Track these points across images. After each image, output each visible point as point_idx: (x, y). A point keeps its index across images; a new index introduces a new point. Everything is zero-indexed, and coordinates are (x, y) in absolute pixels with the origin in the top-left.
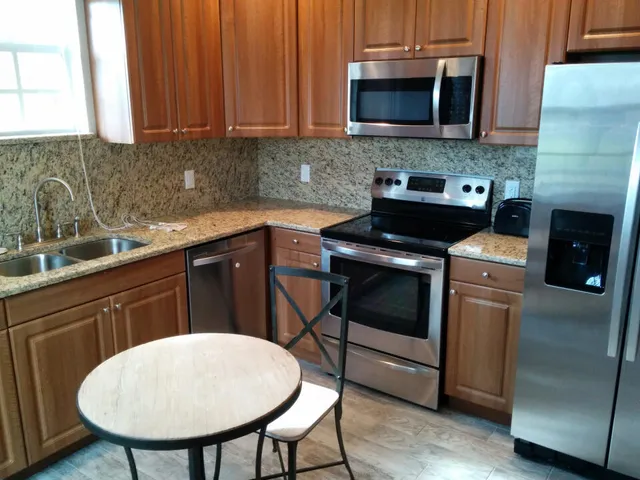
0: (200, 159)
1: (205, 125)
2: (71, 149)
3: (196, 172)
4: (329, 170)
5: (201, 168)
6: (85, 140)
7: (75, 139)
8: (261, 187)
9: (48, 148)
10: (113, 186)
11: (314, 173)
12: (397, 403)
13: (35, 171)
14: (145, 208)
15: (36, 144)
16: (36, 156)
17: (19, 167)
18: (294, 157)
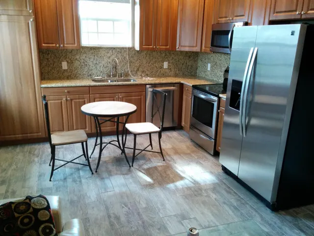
0: (171, 58)
1: (167, 46)
2: (125, 51)
3: (169, 63)
4: (215, 66)
5: (171, 61)
6: (129, 49)
7: (126, 48)
8: (198, 72)
9: (118, 50)
10: (137, 64)
11: (211, 67)
12: (203, 151)
13: (113, 56)
14: (147, 72)
15: (114, 49)
16: (114, 52)
17: (109, 55)
18: (207, 61)
